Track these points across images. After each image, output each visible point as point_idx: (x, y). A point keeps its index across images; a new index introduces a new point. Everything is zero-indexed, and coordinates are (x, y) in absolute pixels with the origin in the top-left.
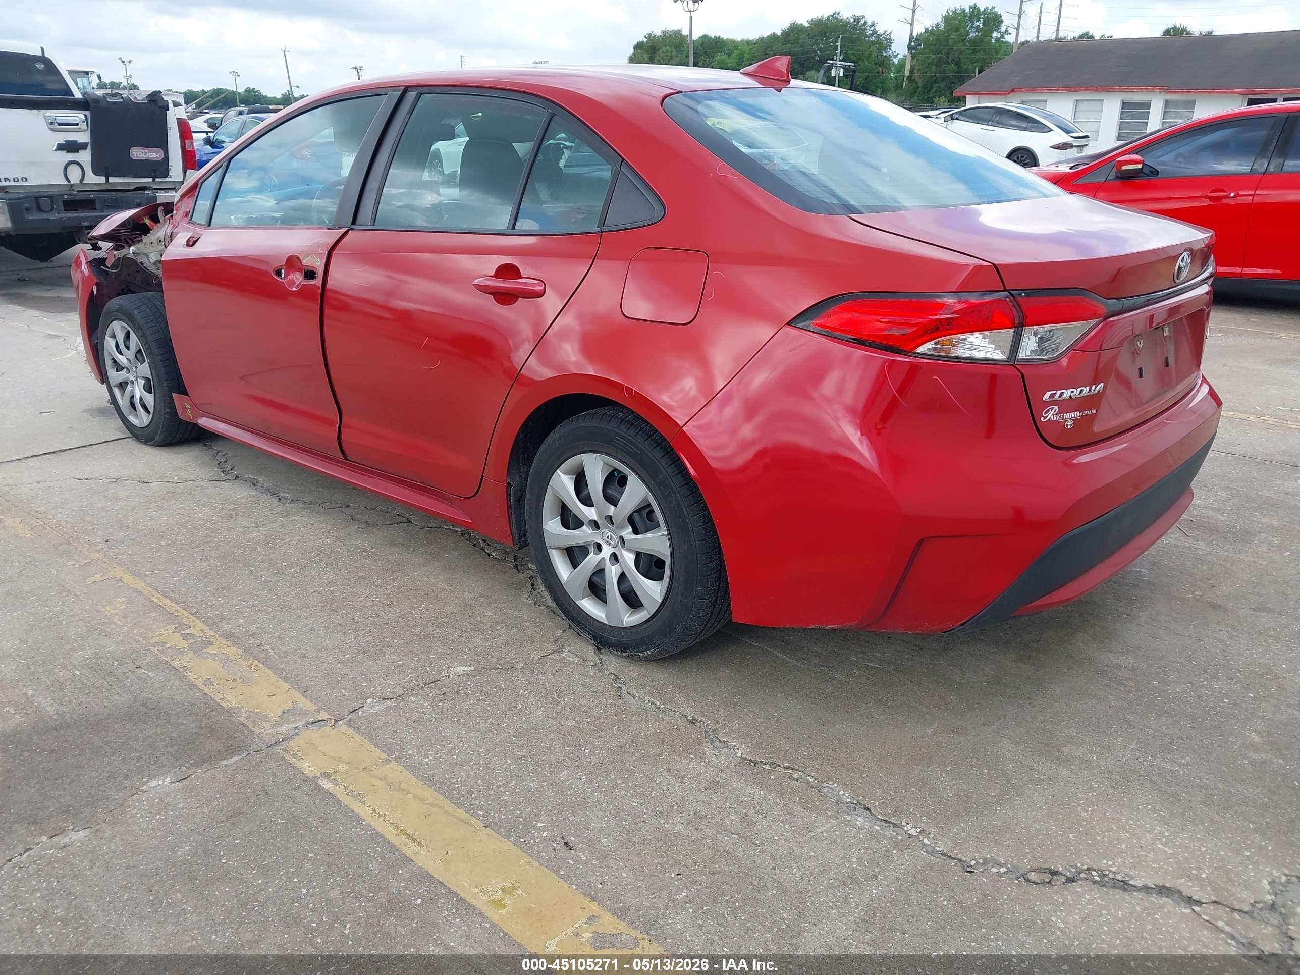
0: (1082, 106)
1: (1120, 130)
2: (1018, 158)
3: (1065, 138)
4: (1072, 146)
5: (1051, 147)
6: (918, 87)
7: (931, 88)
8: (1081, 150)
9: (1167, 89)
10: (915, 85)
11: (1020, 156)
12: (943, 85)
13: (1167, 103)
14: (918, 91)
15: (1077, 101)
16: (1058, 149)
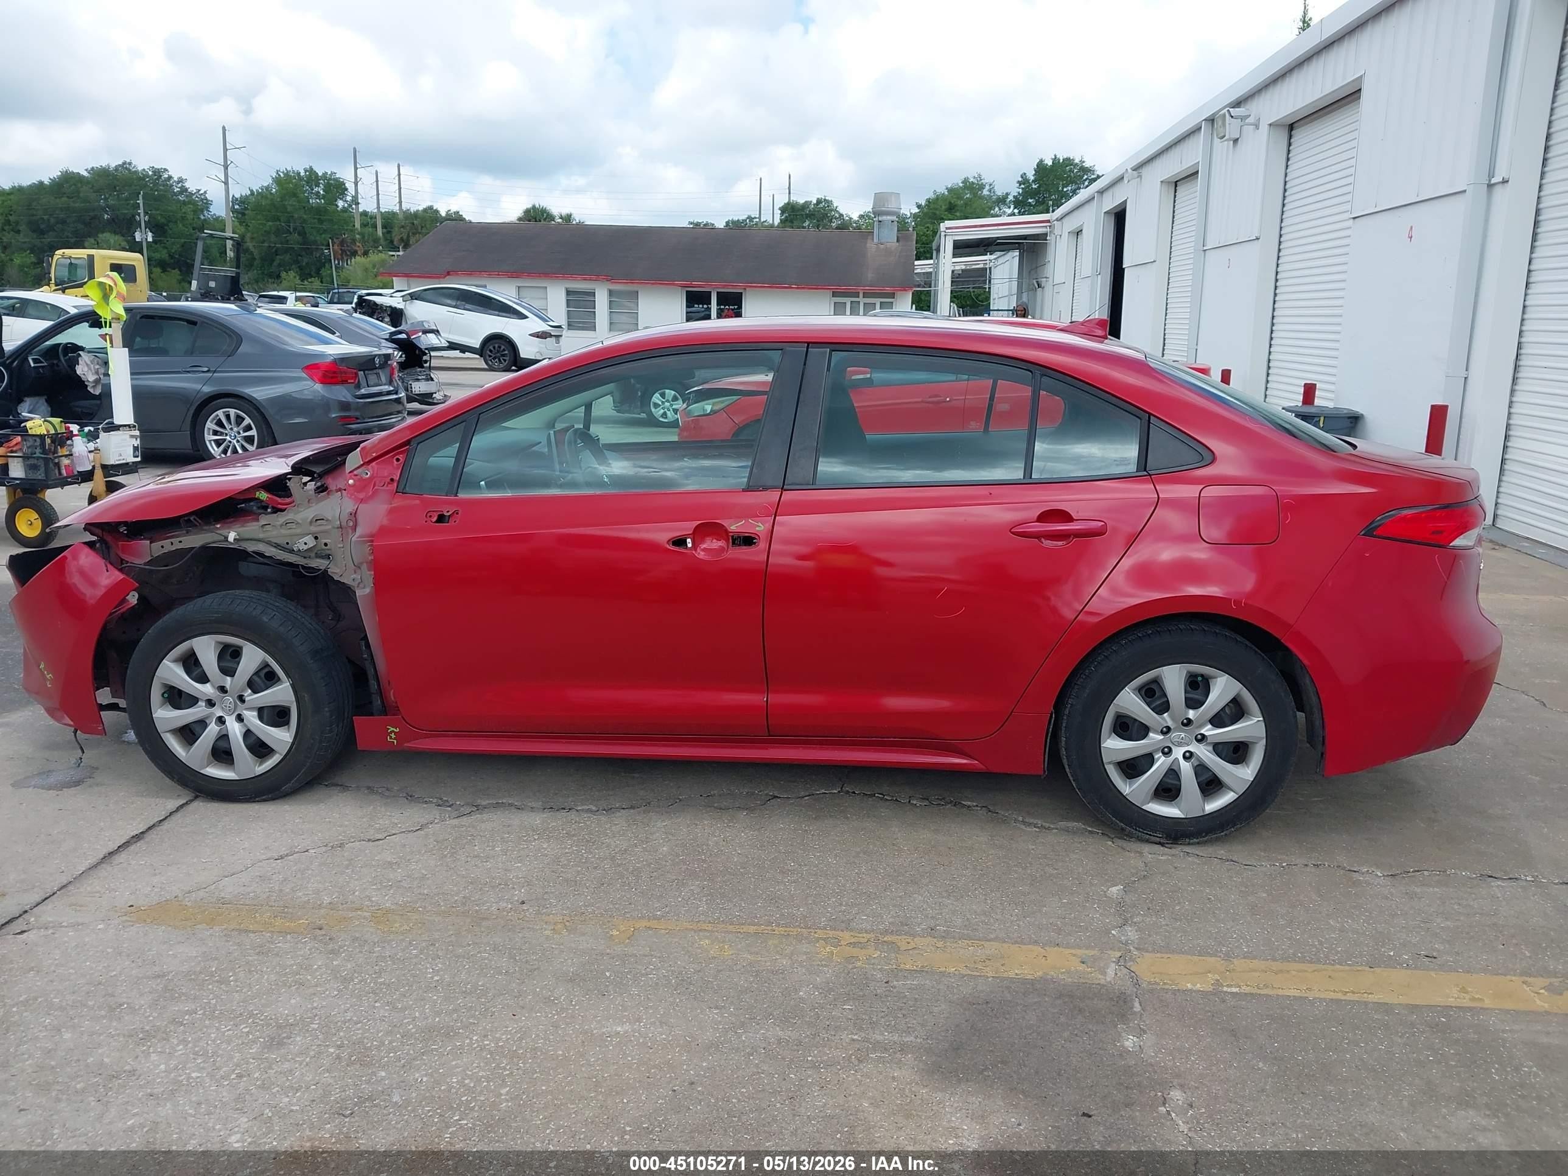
0: (524, 293)
1: (568, 318)
2: (494, 348)
3: (543, 327)
4: (551, 336)
5: (530, 335)
6: (255, 259)
7: (273, 261)
8: (559, 341)
9: (610, 279)
10: (249, 256)
11: (496, 346)
12: (287, 257)
13: (611, 293)
14: (255, 263)
15: (519, 287)
16: (537, 337)
